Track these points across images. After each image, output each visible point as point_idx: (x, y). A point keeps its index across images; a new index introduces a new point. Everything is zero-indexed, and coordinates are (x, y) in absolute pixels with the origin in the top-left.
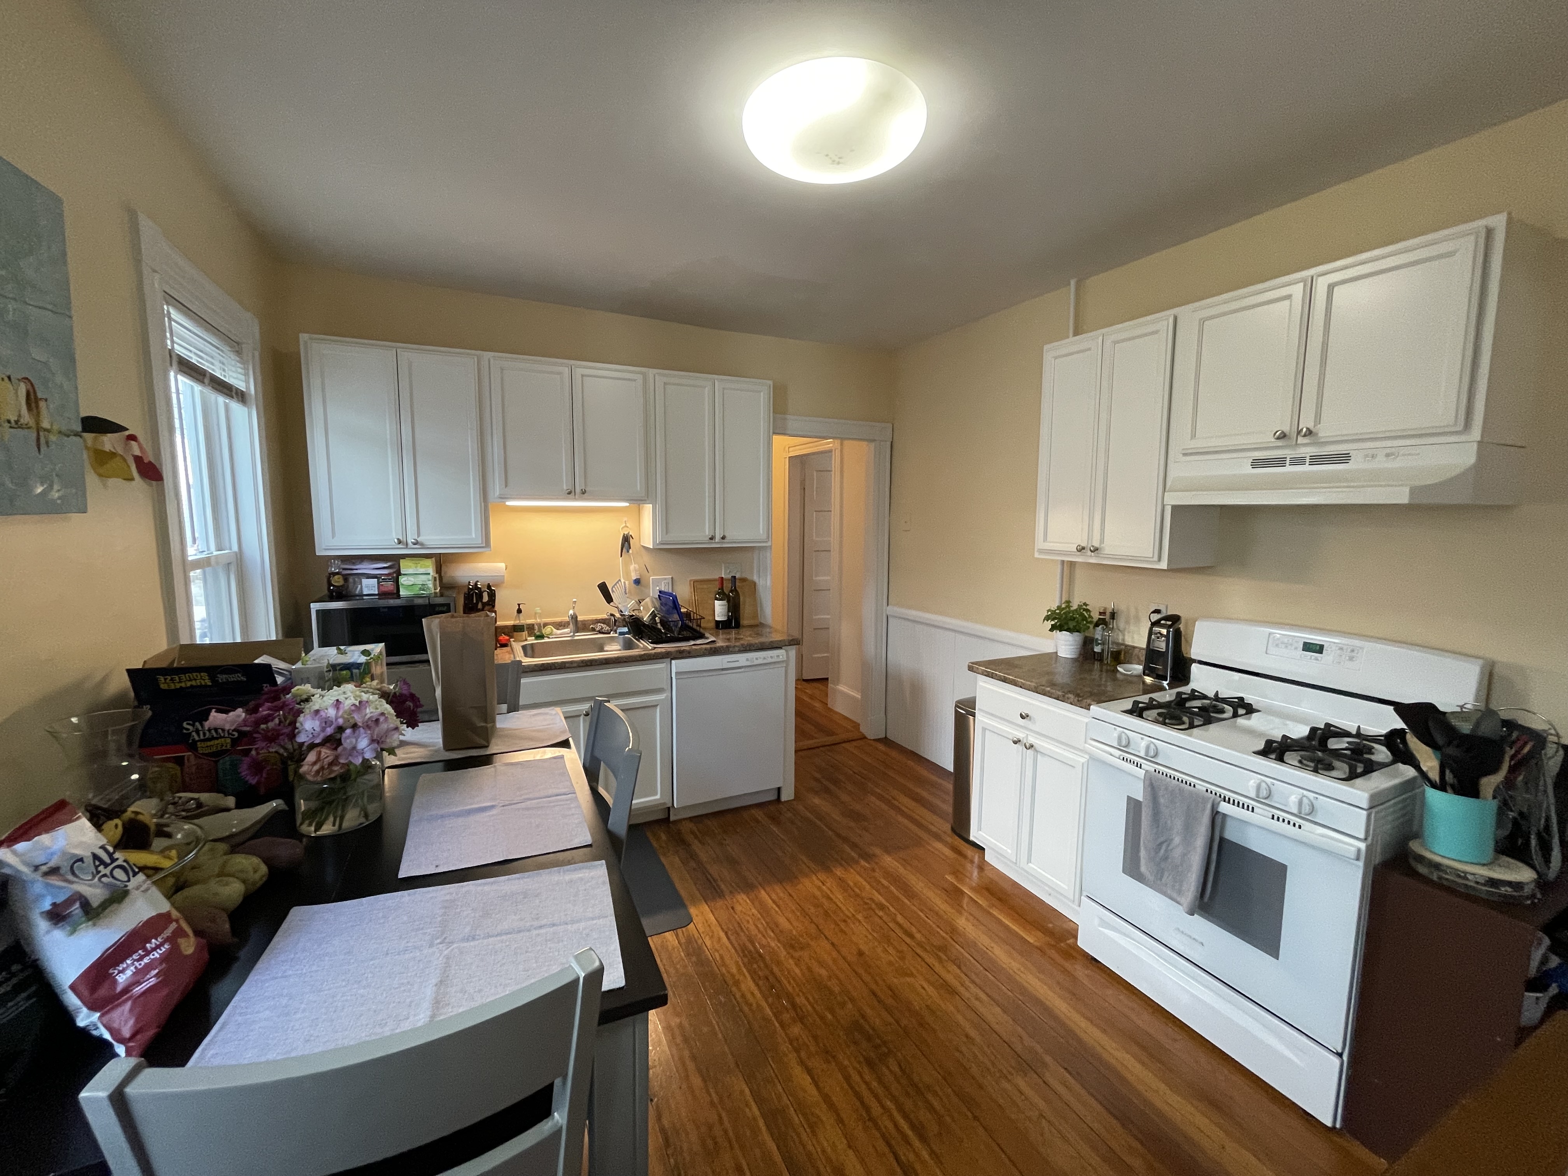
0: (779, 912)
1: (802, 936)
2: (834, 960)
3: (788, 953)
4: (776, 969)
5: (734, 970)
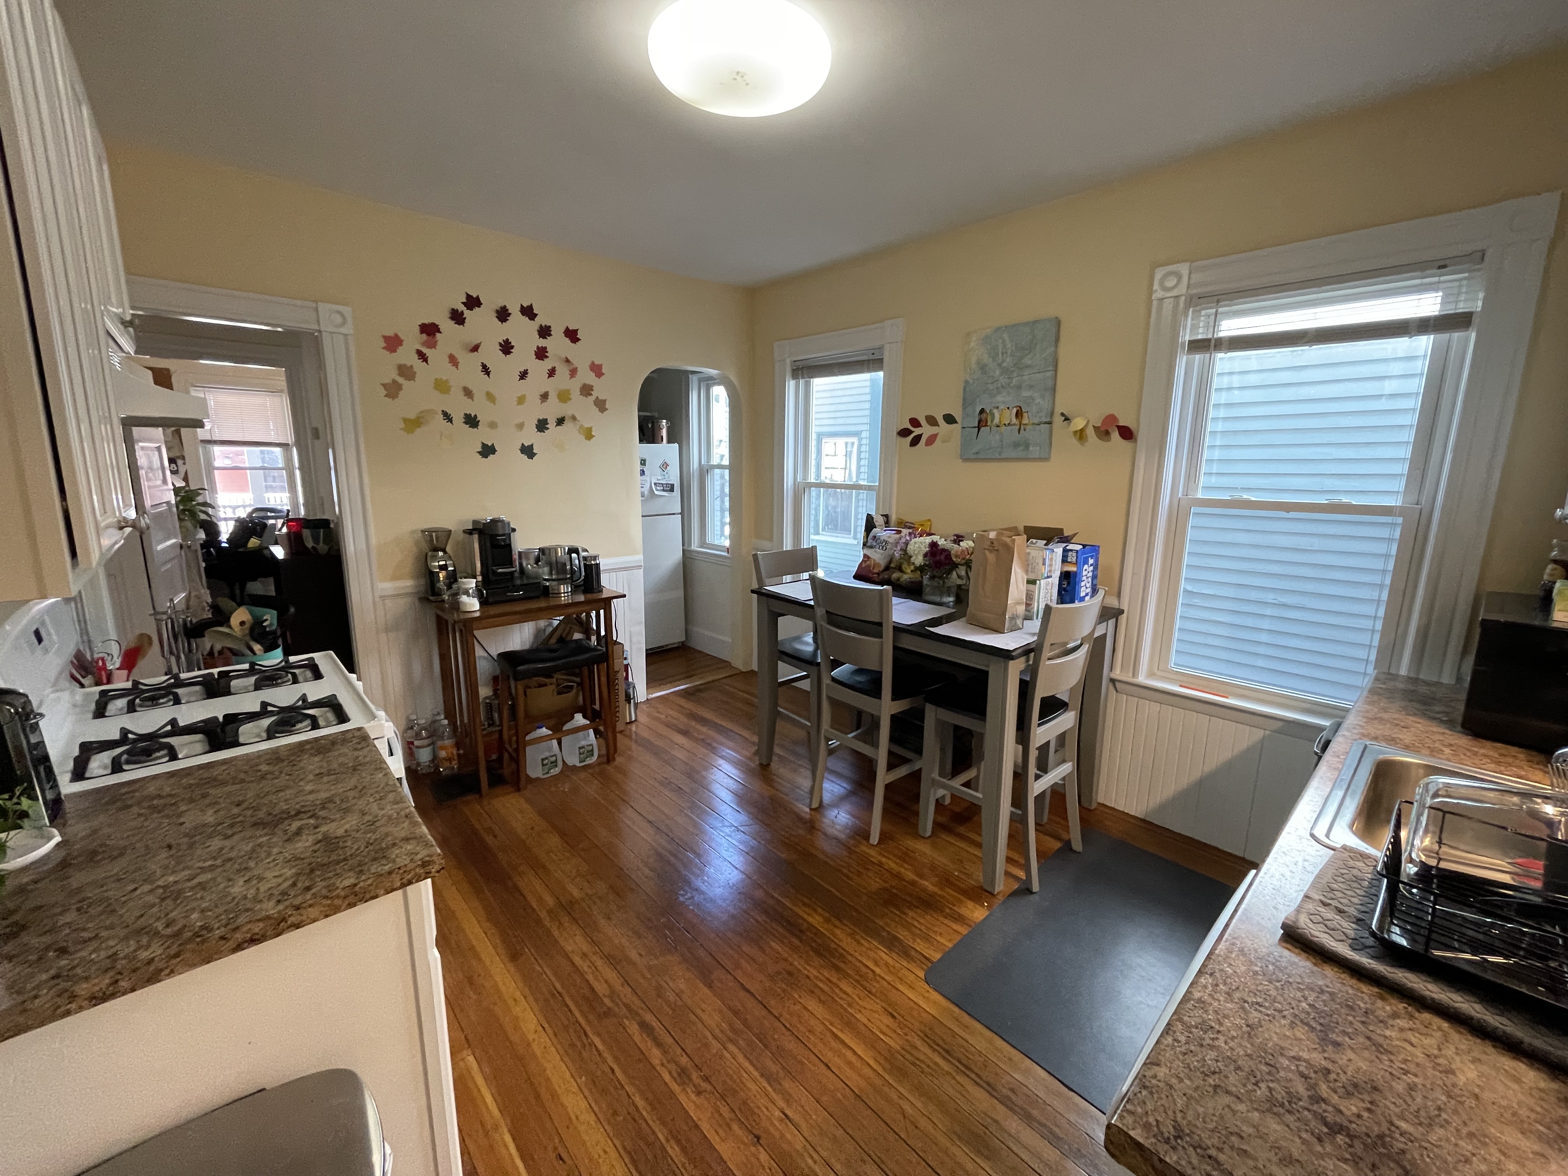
0: (827, 1024)
1: (784, 991)
2: (738, 966)
3: (791, 964)
4: (796, 942)
5: (838, 932)
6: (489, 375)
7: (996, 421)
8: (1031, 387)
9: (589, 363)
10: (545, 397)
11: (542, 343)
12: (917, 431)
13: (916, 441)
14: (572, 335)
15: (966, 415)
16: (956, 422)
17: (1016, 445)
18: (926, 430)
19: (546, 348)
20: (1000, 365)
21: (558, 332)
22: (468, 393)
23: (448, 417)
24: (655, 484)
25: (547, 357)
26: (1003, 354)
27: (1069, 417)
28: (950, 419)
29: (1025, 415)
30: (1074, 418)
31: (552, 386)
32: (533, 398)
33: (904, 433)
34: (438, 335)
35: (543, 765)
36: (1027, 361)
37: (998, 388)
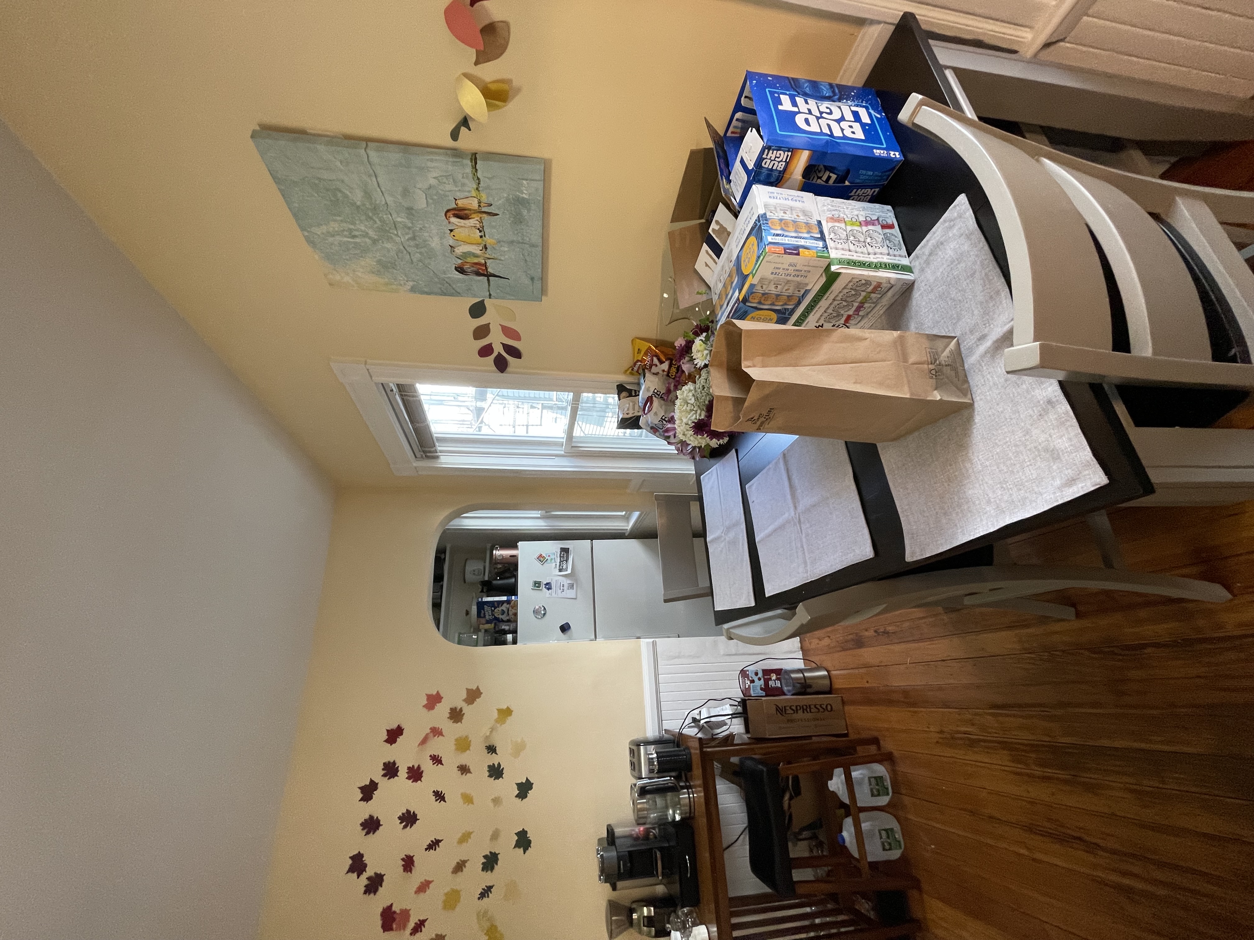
6: (440, 841)
7: (476, 250)
8: (406, 192)
9: (425, 710)
10: (464, 769)
11: (403, 773)
12: (498, 349)
13: (515, 353)
14: (394, 735)
15: (469, 291)
16: (482, 302)
17: (518, 220)
18: (496, 339)
19: (409, 768)
20: (375, 242)
21: (391, 753)
22: (460, 867)
23: (486, 892)
24: (560, 570)
25: (419, 767)
26: (354, 237)
27: (460, 118)
28: (477, 310)
29: (461, 203)
30: (461, 108)
31: (451, 760)
32: (465, 783)
33: (501, 365)
34: (394, 909)
35: (890, 849)
36: (358, 197)
37: (417, 246)
